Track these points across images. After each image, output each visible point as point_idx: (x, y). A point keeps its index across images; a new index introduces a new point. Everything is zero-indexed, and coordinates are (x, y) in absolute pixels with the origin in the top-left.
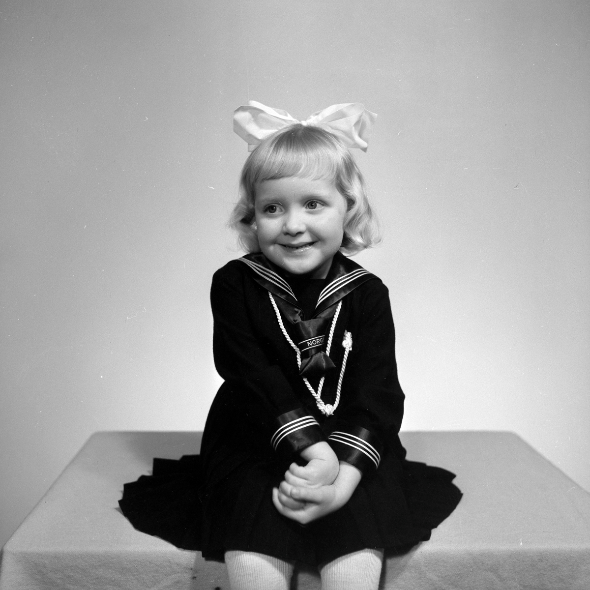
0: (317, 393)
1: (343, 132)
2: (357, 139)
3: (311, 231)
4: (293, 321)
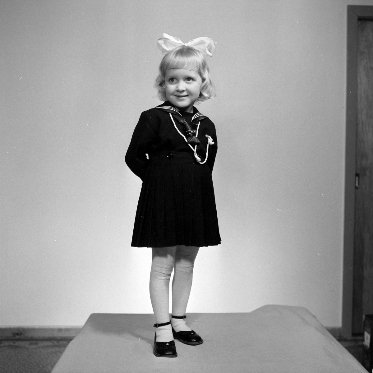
0: (194, 149)
3: (187, 90)
4: (183, 123)
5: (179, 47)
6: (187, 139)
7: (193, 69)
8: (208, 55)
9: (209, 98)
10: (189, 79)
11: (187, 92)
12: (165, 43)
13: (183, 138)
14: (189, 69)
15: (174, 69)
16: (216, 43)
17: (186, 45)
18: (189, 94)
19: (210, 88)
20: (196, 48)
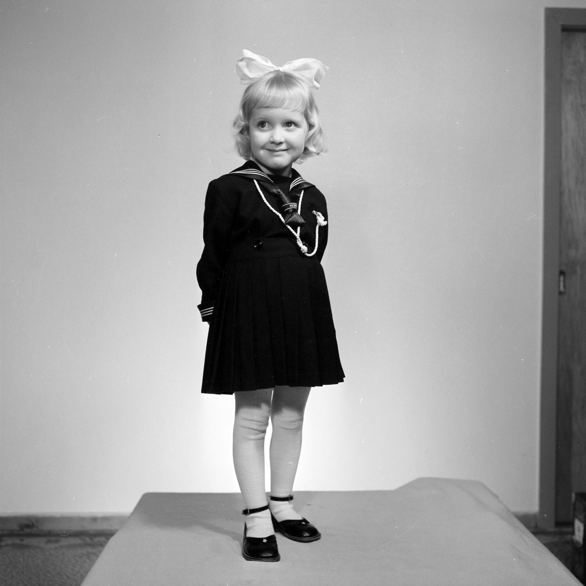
0: (297, 233)
1: (307, 78)
2: (315, 83)
3: (287, 142)
4: (277, 193)
5: (271, 72)
6: (284, 219)
7: (298, 109)
8: (314, 87)
9: (318, 154)
10: (289, 123)
11: (287, 145)
12: (248, 66)
13: (278, 216)
14: (292, 109)
15: (266, 107)
16: (328, 68)
17: (281, 69)
18: (290, 147)
19: (320, 139)
20: (296, 74)
